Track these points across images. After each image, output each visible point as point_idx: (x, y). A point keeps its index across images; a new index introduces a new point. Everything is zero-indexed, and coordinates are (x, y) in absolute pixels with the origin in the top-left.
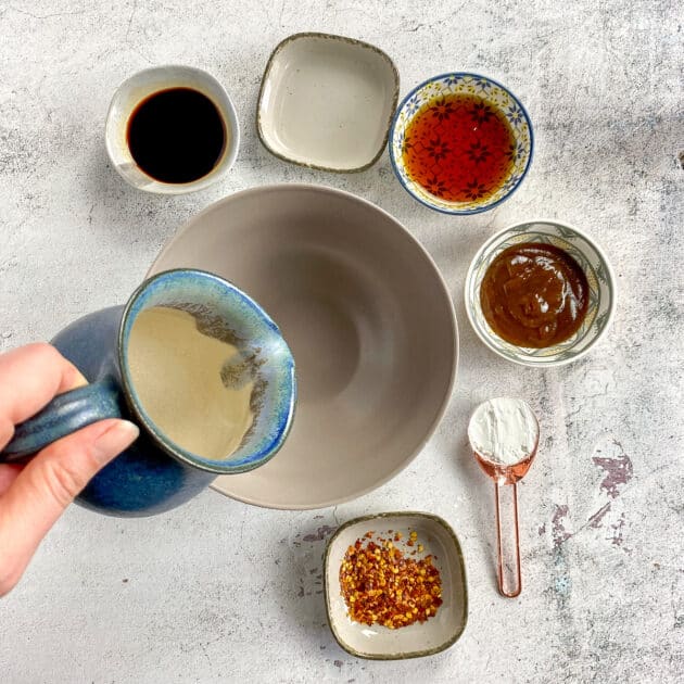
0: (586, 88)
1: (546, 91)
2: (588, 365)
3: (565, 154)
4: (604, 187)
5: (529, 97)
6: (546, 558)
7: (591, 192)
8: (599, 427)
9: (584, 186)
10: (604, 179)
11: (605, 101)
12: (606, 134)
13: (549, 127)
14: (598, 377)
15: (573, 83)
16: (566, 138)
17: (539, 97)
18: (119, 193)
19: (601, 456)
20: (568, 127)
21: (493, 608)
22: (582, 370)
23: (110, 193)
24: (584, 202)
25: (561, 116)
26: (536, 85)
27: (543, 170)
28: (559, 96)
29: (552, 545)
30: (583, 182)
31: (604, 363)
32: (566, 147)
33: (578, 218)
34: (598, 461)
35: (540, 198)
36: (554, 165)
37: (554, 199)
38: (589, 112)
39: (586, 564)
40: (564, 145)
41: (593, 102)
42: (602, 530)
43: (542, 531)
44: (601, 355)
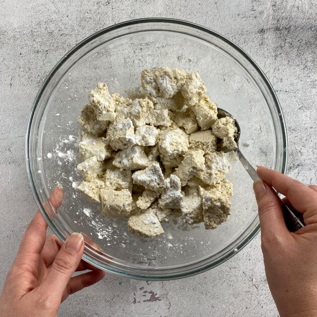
0: (298, 7)
1: (275, 9)
2: (300, 167)
3: (287, 45)
4: (309, 64)
5: (265, 12)
7: (302, 66)
9: (298, 63)
10: (309, 59)
11: (308, 15)
12: (310, 34)
13: (277, 29)
14: (306, 175)
15: (290, 4)
16: (287, 36)
17: (271, 12)
20: (288, 29)
21: (246, 310)
22: (296, 170)
24: (298, 72)
25: (284, 23)
26: (269, 4)
27: (273, 54)
28: (283, 11)
30: (297, 61)
31: (310, 166)
32: (287, 41)
33: (295, 82)
35: (272, 71)
36: (280, 51)
37: (280, 72)
38: (300, 21)
40: (286, 39)
41: (301, 15)
44: (308, 162)
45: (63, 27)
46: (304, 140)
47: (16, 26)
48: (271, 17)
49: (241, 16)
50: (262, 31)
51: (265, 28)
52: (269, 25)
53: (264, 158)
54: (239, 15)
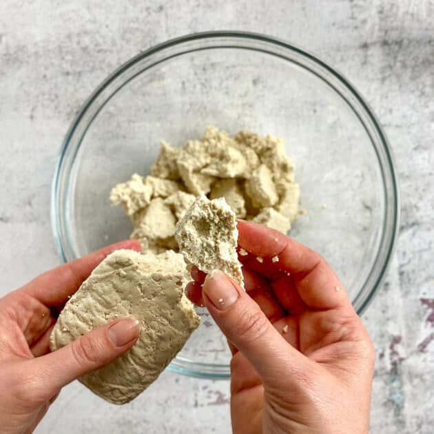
0: (412, 15)
1: (382, 16)
2: (416, 227)
3: (398, 64)
4: (428, 90)
5: (369, 20)
6: (385, 377)
7: (418, 93)
8: (424, 275)
9: (412, 89)
10: (428, 83)
11: (426, 24)
13: (385, 43)
14: (423, 237)
15: (402, 10)
16: (398, 52)
17: (377, 20)
18: (53, 97)
19: (426, 297)
20: (399, 43)
22: (411, 231)
23: (46, 97)
24: (412, 101)
25: (394, 36)
26: (374, 11)
27: (380, 76)
28: (392, 19)
29: (389, 367)
30: (412, 86)
31: (429, 226)
32: (398, 59)
33: (408, 113)
34: (424, 301)
35: (378, 98)
36: (388, 73)
37: (389, 99)
39: (416, 381)
41: (416, 25)
42: (428, 354)
43: (382, 356)
44: (425, 219)
45: (100, 41)
46: (420, 190)
47: (38, 39)
48: (377, 28)
49: (337, 26)
50: (365, 46)
51: (369, 41)
52: (375, 38)
53: (368, 214)
54: (334, 24)
